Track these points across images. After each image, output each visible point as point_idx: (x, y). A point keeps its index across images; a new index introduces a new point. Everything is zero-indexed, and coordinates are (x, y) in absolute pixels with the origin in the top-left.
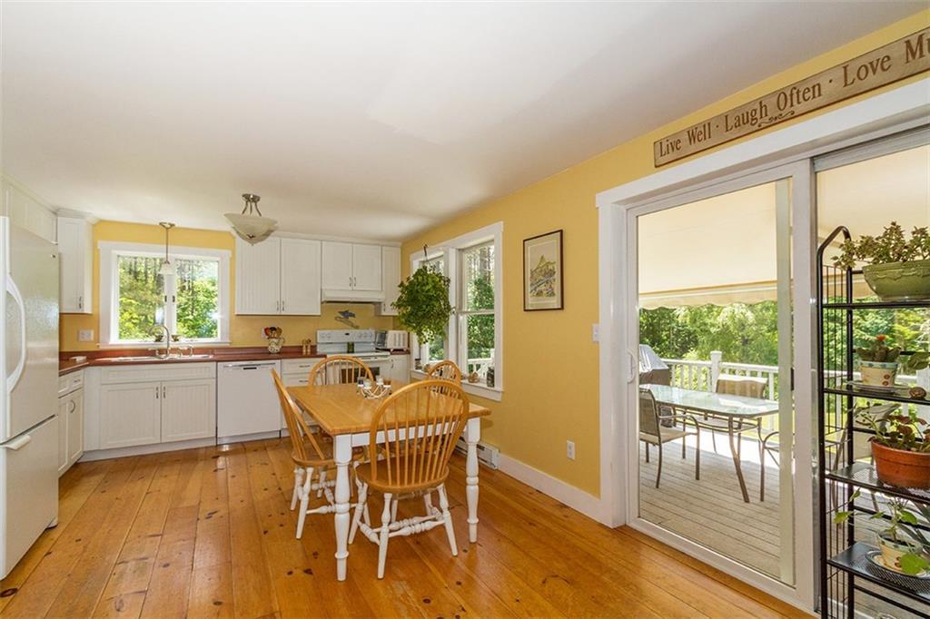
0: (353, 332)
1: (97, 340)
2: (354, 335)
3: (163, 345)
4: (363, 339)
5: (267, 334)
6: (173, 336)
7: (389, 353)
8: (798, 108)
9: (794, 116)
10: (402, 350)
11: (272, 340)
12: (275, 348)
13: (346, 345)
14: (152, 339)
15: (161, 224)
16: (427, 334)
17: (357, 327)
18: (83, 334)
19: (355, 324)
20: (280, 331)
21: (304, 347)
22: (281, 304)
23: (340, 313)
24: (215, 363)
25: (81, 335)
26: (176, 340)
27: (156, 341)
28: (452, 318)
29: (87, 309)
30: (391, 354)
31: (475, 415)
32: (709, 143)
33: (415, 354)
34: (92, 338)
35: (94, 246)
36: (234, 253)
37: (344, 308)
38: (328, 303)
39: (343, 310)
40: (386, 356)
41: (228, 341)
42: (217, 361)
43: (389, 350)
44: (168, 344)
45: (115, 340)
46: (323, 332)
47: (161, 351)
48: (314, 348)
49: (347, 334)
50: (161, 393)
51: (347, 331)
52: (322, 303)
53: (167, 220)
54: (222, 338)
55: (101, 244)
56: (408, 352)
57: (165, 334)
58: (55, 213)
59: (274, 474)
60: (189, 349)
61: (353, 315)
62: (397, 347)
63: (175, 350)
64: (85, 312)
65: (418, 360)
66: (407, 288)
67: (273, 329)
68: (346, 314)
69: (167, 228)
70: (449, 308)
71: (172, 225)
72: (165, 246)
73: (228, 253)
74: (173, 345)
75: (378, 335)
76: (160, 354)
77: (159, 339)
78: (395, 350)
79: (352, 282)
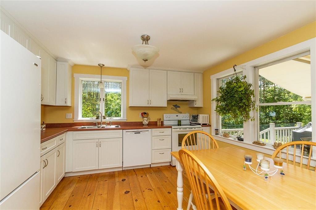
0: (180, 115)
1: (73, 118)
2: (181, 117)
3: (99, 120)
4: (184, 119)
5: (142, 116)
6: (103, 116)
7: (201, 126)
10: (206, 124)
11: (144, 119)
12: (146, 122)
13: (177, 121)
14: (95, 118)
15: (99, 65)
17: (181, 113)
18: (68, 115)
19: (180, 111)
20: (148, 114)
21: (158, 122)
22: (149, 102)
24: (122, 130)
25: (67, 116)
26: (104, 118)
27: (97, 119)
29: (69, 104)
30: (202, 126)
33: (215, 127)
34: (71, 118)
35: (72, 76)
36: (128, 78)
37: (175, 103)
38: (170, 101)
39: (175, 105)
40: (200, 128)
41: (126, 119)
42: (123, 129)
43: (200, 124)
44: (101, 120)
45: (80, 118)
46: (166, 115)
47: (99, 123)
48: (162, 122)
49: (177, 116)
50: (99, 145)
51: (177, 114)
52: (167, 101)
53: (102, 63)
54: (123, 117)
55: (75, 75)
56: (210, 126)
57: (100, 115)
58: (56, 60)
59: (159, 201)
60: (110, 123)
62: (204, 123)
63: (104, 123)
64: (68, 105)
65: (217, 130)
67: (145, 113)
68: (176, 106)
69: (101, 67)
71: (103, 65)
72: (100, 76)
73: (126, 78)
74: (103, 120)
75: (191, 116)
76: (98, 125)
77: (98, 118)
78: (203, 124)
79: (181, 90)
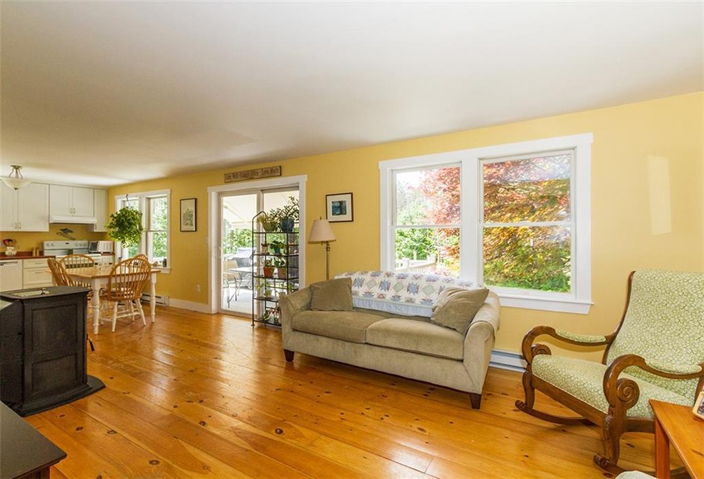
0: (71, 242)
2: (72, 245)
4: (79, 247)
5: (5, 244)
8: (255, 177)
9: (253, 179)
10: (109, 253)
11: (9, 248)
12: (11, 252)
13: (67, 250)
16: (128, 242)
17: (74, 239)
19: (74, 237)
20: (15, 242)
21: (34, 251)
22: (18, 225)
23: (62, 230)
28: (143, 234)
30: (102, 255)
31: (154, 272)
32: (237, 180)
33: (118, 254)
37: (64, 227)
38: (54, 225)
43: (100, 253)
46: (48, 242)
48: (41, 252)
49: (67, 243)
51: (67, 242)
52: (50, 224)
56: (113, 254)
61: (71, 232)
62: (106, 251)
65: (120, 258)
66: (116, 218)
67: (9, 240)
70: (141, 229)
75: (91, 244)
78: (104, 253)
79: (72, 211)
